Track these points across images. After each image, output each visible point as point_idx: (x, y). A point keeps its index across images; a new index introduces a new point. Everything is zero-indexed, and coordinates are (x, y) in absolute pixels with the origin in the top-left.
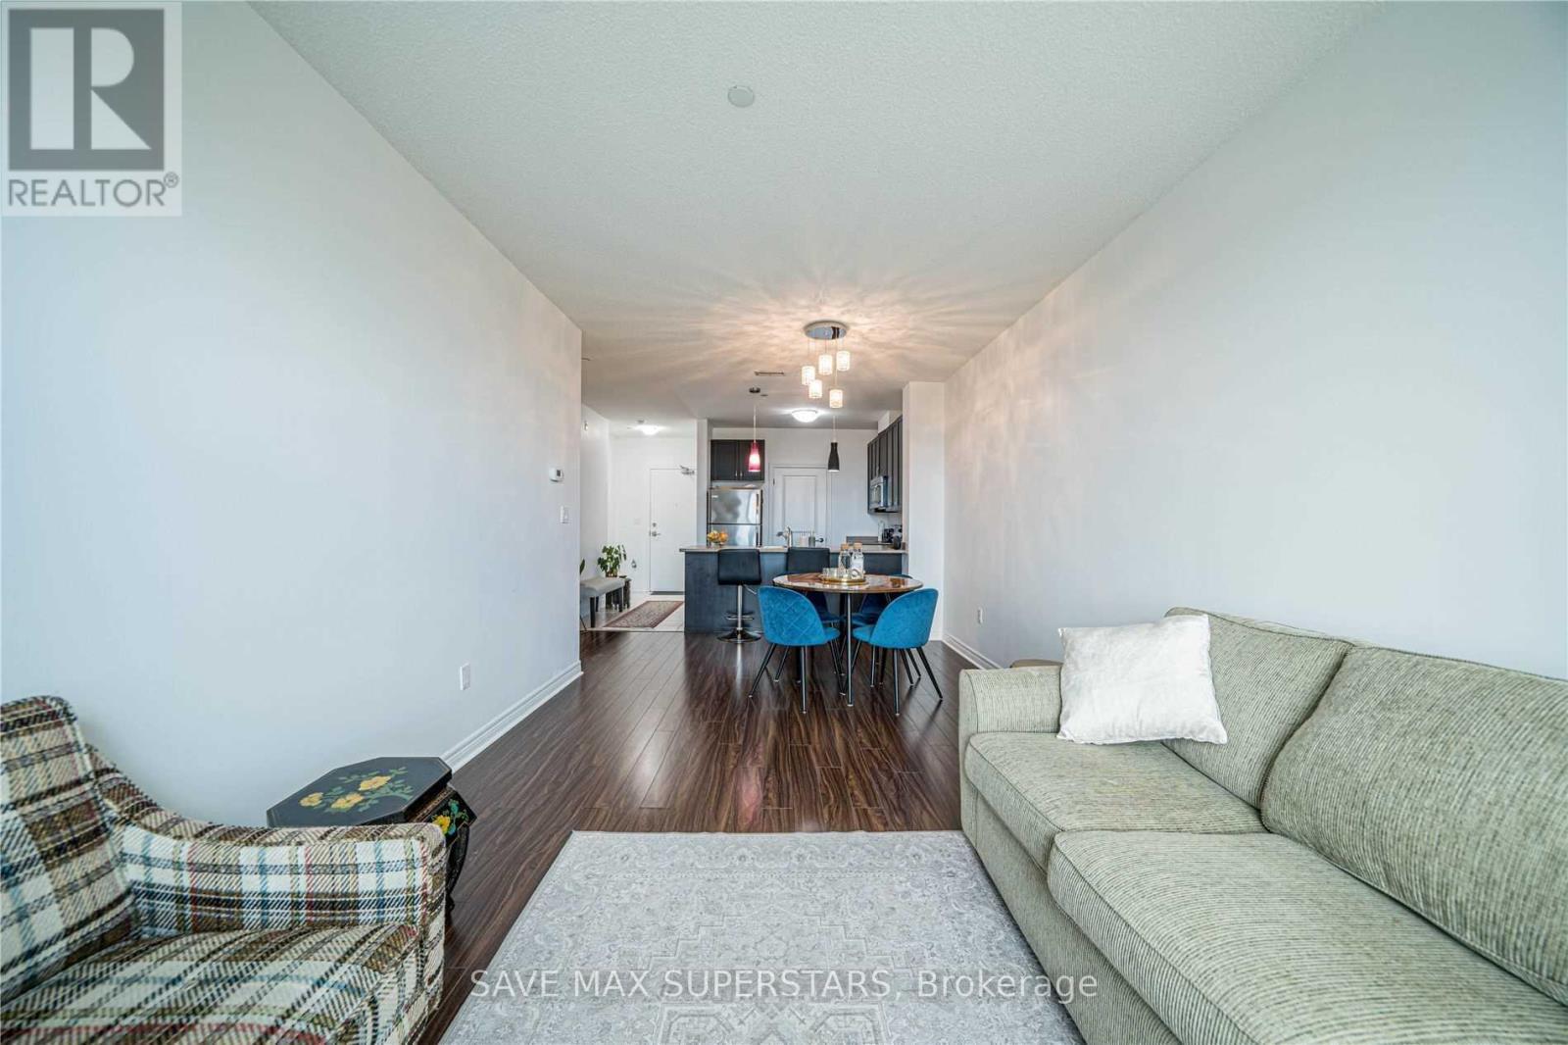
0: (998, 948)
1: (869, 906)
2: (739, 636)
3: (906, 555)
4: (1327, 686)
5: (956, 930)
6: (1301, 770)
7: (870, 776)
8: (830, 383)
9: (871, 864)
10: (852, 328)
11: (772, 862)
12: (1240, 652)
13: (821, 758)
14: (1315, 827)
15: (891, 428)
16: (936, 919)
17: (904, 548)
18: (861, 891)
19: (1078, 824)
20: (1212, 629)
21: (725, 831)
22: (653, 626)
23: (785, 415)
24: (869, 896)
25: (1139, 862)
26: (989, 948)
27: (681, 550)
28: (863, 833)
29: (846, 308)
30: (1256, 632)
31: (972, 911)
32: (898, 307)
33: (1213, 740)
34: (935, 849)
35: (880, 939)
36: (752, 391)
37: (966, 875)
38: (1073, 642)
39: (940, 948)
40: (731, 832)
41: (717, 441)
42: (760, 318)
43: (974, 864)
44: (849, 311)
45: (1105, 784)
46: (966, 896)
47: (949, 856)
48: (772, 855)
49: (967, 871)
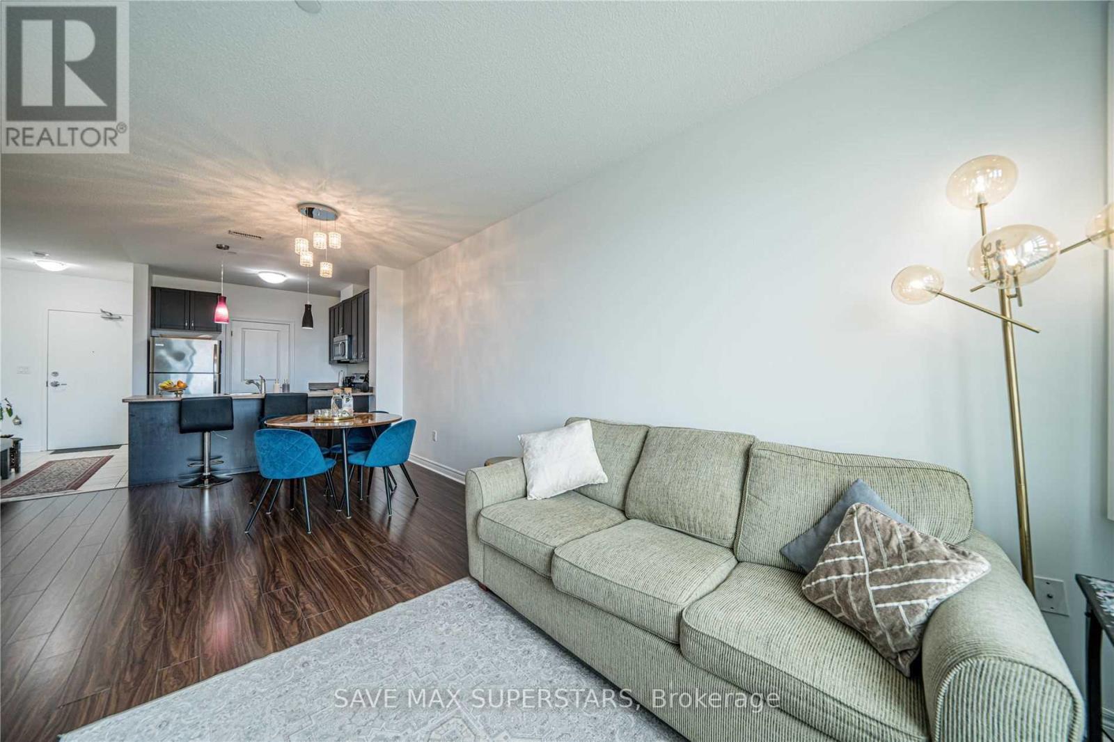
0: (514, 635)
1: (427, 649)
2: (206, 481)
3: (374, 396)
4: (642, 447)
5: (487, 637)
6: (642, 486)
7: (388, 564)
8: (320, 256)
9: (415, 622)
10: (343, 215)
11: (336, 655)
12: (606, 436)
13: (343, 564)
14: (649, 510)
15: (357, 298)
16: (473, 636)
17: (372, 391)
18: (417, 643)
19: (562, 541)
20: (592, 426)
21: (275, 650)
22: (76, 487)
23: (250, 274)
24: (424, 643)
25: (598, 548)
26: (509, 638)
27: (124, 401)
28: (401, 604)
29: (343, 199)
30: (610, 426)
31: (491, 622)
32: (386, 210)
33: (602, 482)
34: (454, 595)
35: (443, 666)
36: (219, 247)
37: (479, 603)
38: (528, 443)
39: (483, 652)
40: (282, 649)
41: (161, 289)
42: (251, 184)
43: (481, 594)
44: (344, 202)
45: (562, 517)
46: (484, 615)
47: (465, 595)
48: (332, 651)
49: (479, 600)
